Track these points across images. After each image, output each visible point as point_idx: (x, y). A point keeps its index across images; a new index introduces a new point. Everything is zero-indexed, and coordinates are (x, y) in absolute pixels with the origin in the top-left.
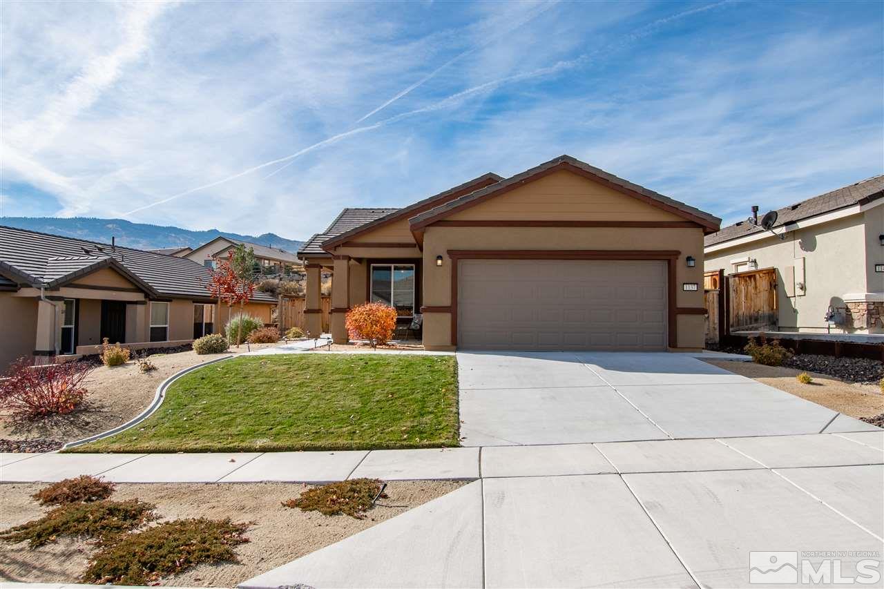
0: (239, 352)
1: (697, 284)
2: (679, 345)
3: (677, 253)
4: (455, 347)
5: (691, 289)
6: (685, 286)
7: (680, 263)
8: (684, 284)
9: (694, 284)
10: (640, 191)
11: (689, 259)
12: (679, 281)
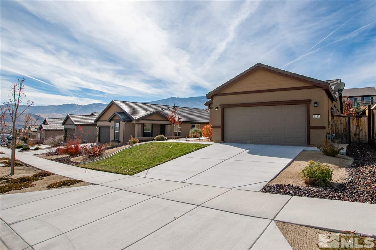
0: (166, 141)
1: (320, 115)
2: (311, 143)
3: (310, 101)
4: (222, 141)
5: (317, 117)
6: (314, 116)
7: (312, 105)
8: (313, 115)
9: (318, 115)
10: (289, 74)
11: (316, 103)
12: (311, 114)
